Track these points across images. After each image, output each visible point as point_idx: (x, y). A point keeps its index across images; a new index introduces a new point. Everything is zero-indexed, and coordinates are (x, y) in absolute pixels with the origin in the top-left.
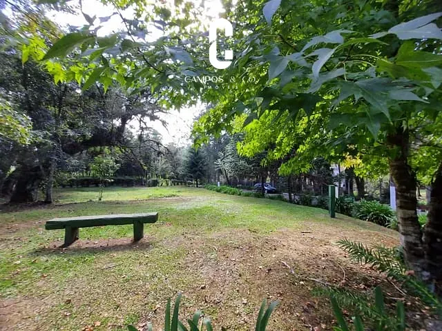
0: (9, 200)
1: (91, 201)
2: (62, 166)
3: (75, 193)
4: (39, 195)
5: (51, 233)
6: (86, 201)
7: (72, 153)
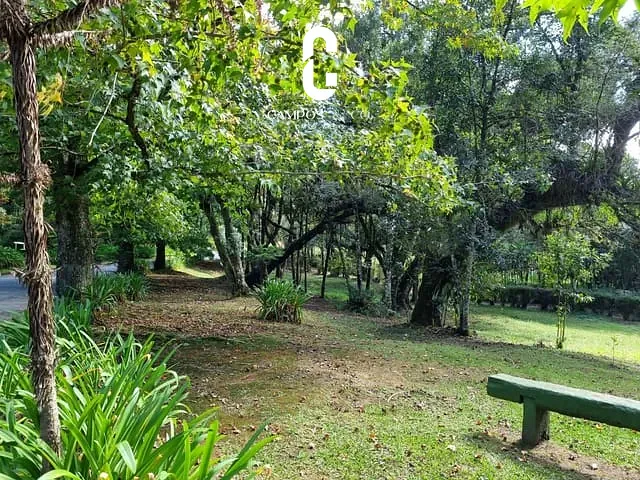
0: (409, 319)
1: (542, 345)
2: (485, 256)
3: (500, 321)
4: (449, 317)
5: (491, 405)
6: (530, 343)
7: (502, 226)
